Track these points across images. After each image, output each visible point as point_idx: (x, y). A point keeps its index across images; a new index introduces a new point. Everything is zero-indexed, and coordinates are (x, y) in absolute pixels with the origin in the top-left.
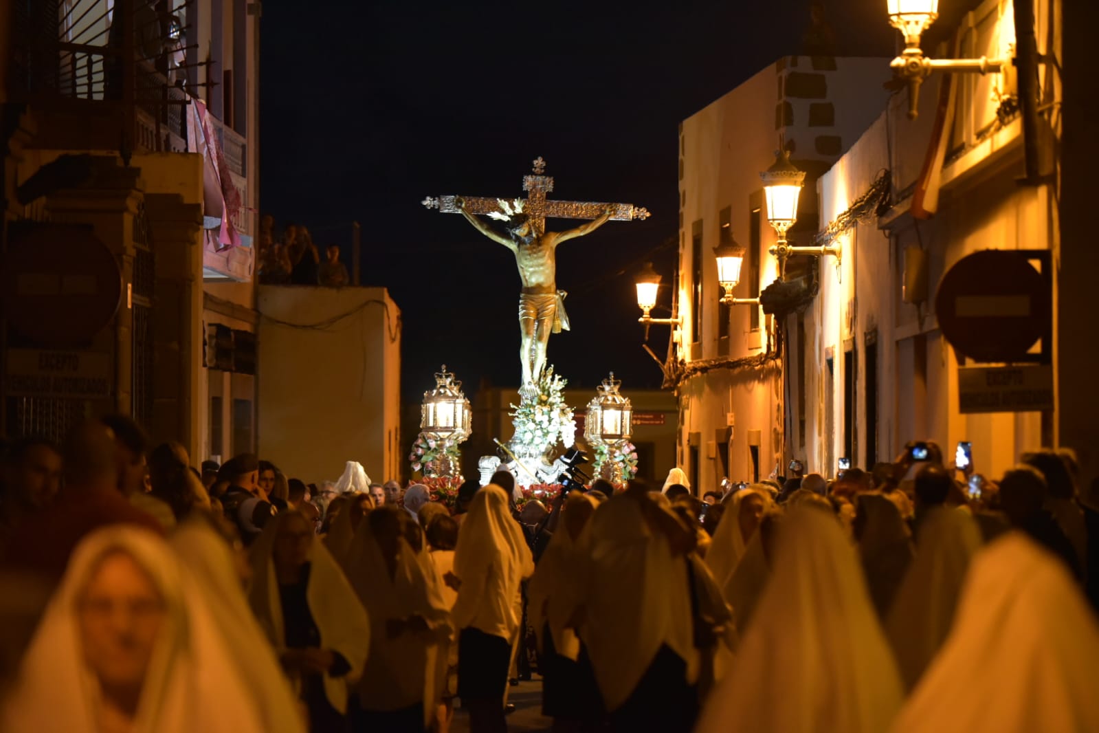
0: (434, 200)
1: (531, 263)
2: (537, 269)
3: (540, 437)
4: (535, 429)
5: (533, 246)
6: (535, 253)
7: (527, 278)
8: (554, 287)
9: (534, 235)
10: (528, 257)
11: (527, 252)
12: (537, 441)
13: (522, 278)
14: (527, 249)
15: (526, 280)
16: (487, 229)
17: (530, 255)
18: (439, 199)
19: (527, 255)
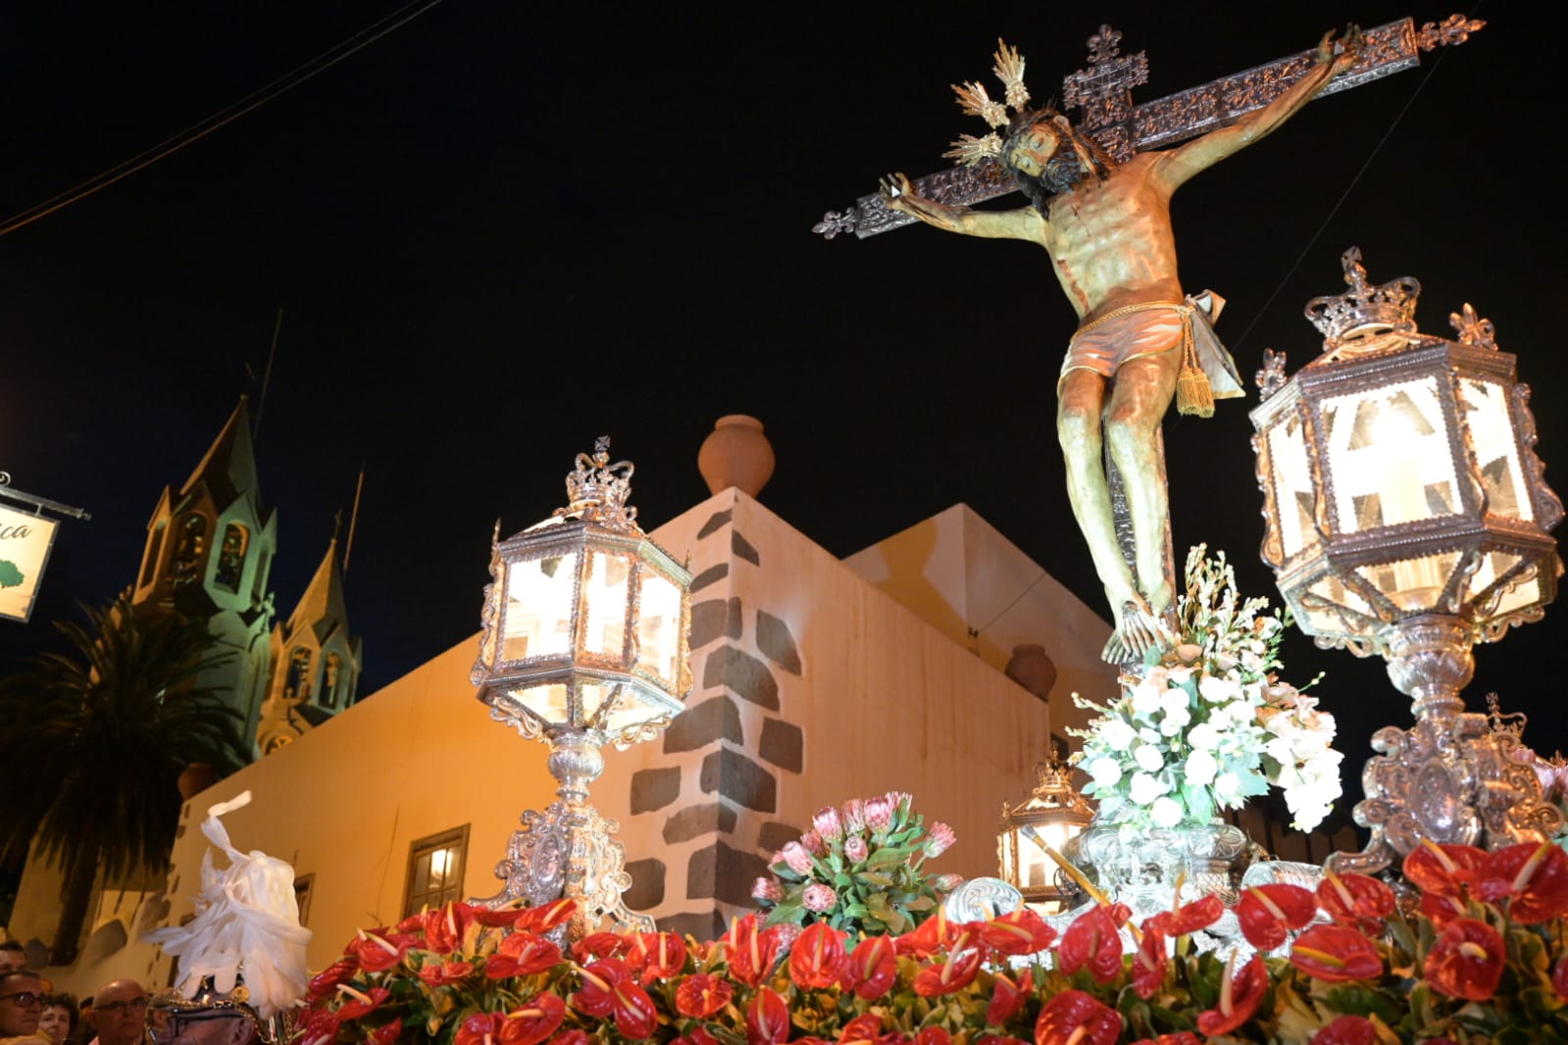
0: (844, 214)
1: (1083, 231)
2: (1103, 241)
4: (1136, 743)
5: (1083, 190)
6: (1090, 202)
7: (1080, 285)
8: (1176, 287)
9: (1085, 167)
12: (1144, 788)
13: (1068, 290)
15: (1079, 293)
16: (961, 216)
18: (855, 206)
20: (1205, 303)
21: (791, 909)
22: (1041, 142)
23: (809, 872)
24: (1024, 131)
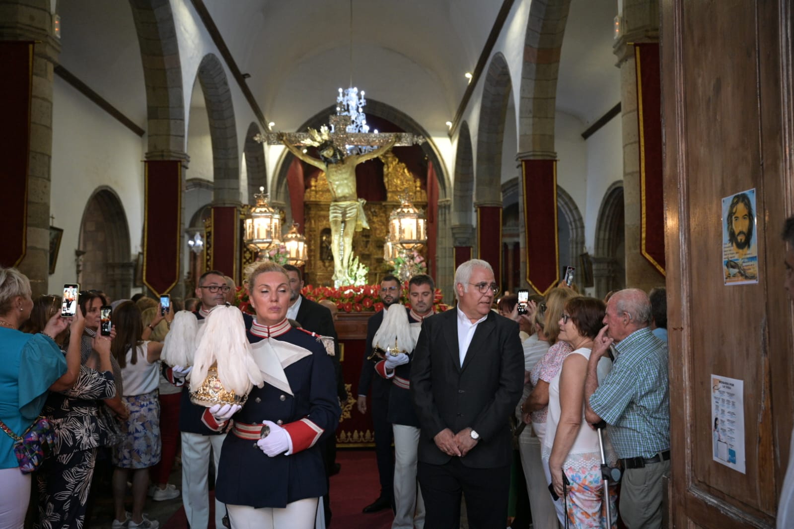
1: (337, 178)
5: (338, 165)
6: (340, 170)
9: (339, 157)
10: (335, 173)
13: (331, 190)
14: (333, 168)
17: (336, 171)
22: (330, 152)
24: (327, 149)
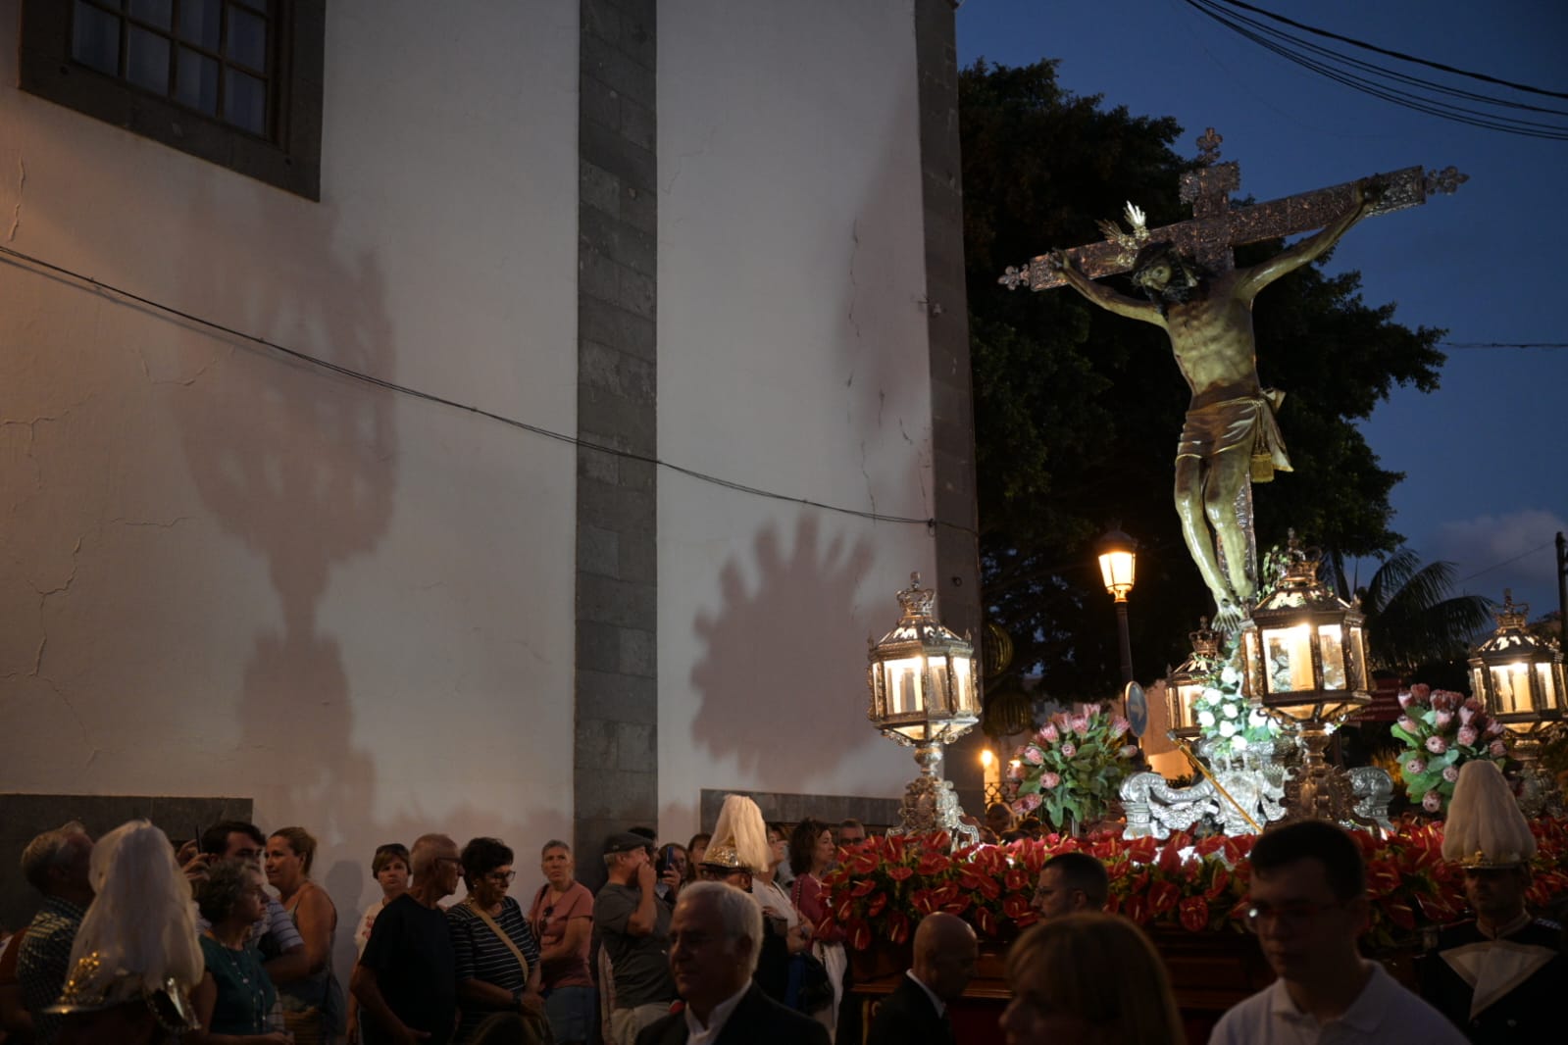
0: (1021, 270)
1: (1190, 341)
2: (1203, 350)
3: (1232, 721)
4: (1224, 701)
5: (1191, 305)
6: (1196, 318)
7: (1194, 374)
8: (1252, 383)
9: (1192, 283)
10: (1183, 329)
11: (1181, 319)
13: (1185, 376)
14: (1179, 314)
15: (1191, 379)
16: (1109, 299)
17: (1185, 324)
18: (1026, 264)
19: (1181, 325)
20: (1272, 396)
21: (1033, 783)
22: (1160, 272)
23: (1042, 762)
24: (1147, 268)
